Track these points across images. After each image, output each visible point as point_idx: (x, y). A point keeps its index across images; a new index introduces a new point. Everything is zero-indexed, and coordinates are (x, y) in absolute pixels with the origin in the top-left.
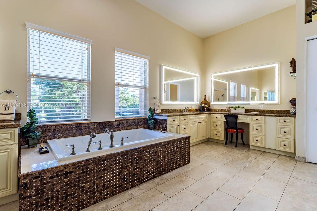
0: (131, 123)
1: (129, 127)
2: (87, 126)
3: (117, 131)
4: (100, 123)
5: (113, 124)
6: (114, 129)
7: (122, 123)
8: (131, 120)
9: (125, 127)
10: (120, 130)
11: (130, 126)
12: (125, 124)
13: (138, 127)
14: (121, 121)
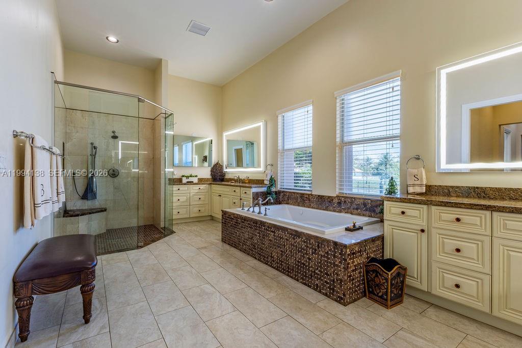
0: (359, 204)
1: (355, 211)
2: (308, 197)
3: (338, 212)
4: (319, 196)
5: (333, 200)
6: (334, 207)
7: (345, 202)
8: (359, 200)
9: (349, 208)
10: (340, 212)
11: (357, 209)
12: (349, 205)
13: (372, 214)
14: (343, 199)
